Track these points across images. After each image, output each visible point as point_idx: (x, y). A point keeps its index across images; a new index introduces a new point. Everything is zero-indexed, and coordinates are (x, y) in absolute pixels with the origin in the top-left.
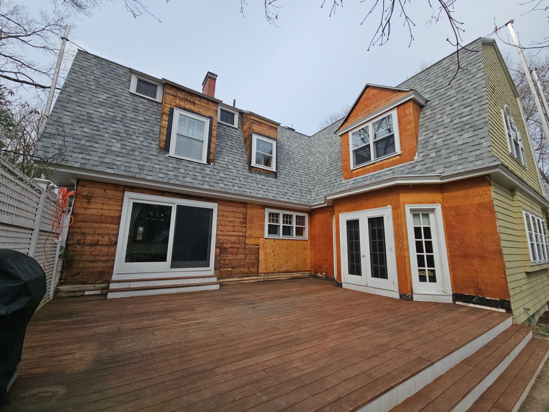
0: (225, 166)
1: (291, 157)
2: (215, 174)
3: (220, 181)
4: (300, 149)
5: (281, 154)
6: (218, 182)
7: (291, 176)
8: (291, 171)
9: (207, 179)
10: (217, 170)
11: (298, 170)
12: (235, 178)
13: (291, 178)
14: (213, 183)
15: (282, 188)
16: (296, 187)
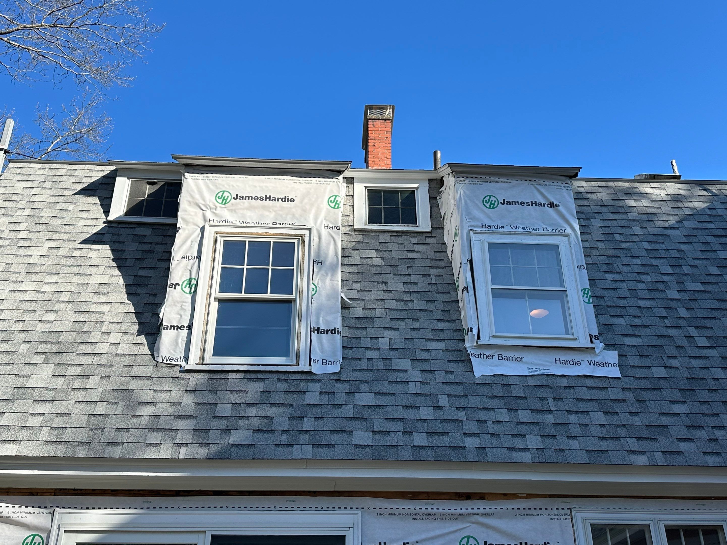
0: (380, 365)
1: (666, 278)
2: (340, 399)
3: (358, 423)
4: (710, 239)
5: (617, 277)
6: (349, 425)
7: (673, 351)
8: (671, 332)
9: (308, 424)
10: (347, 385)
12: (417, 401)
13: (675, 363)
14: (329, 435)
15: (635, 407)
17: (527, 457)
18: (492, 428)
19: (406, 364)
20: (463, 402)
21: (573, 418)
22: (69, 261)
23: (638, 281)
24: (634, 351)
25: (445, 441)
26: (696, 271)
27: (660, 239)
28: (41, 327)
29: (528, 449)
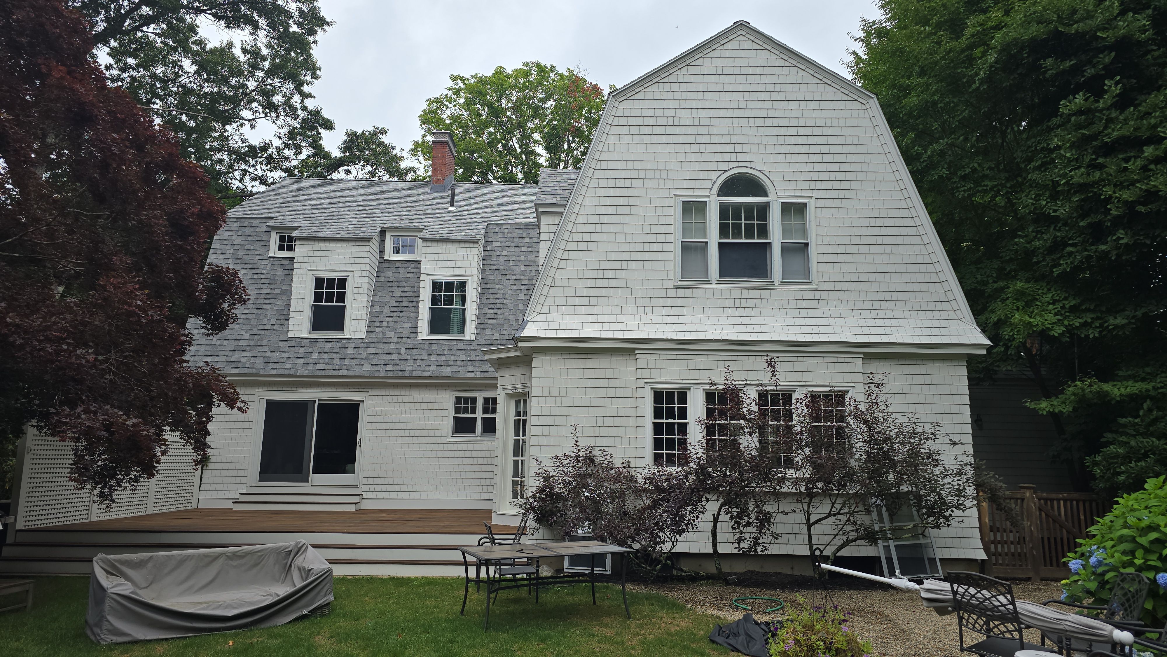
10: (366, 344)
18: (419, 362)
19: (392, 334)
20: (410, 352)
21: (453, 358)
22: (252, 281)
25: (399, 368)
28: (243, 317)
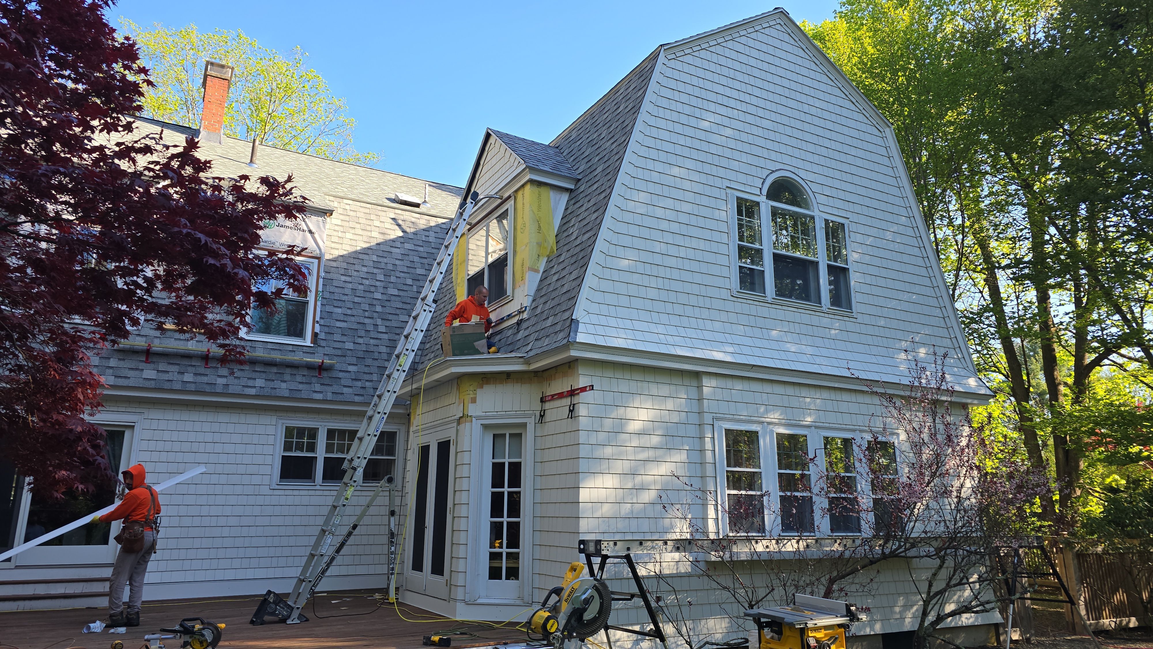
1: (378, 284)
4: (416, 259)
5: (348, 279)
7: (362, 333)
8: (367, 321)
11: (390, 317)
13: (360, 341)
14: (127, 371)
16: (369, 362)
17: (253, 392)
23: (360, 284)
24: (340, 331)
26: (399, 281)
27: (385, 255)
29: (255, 387)
